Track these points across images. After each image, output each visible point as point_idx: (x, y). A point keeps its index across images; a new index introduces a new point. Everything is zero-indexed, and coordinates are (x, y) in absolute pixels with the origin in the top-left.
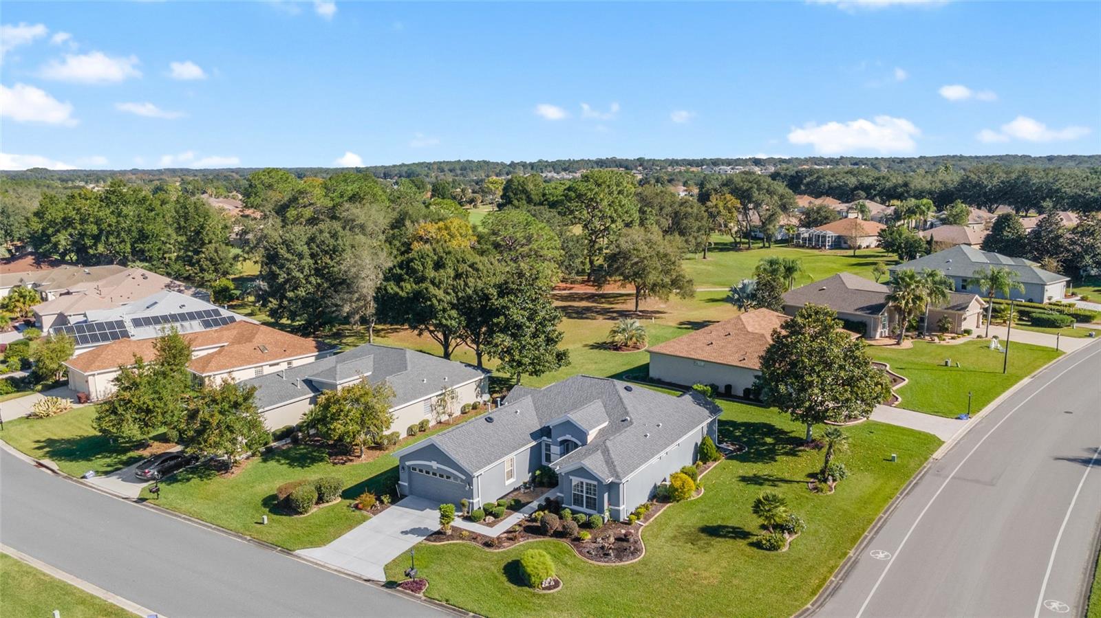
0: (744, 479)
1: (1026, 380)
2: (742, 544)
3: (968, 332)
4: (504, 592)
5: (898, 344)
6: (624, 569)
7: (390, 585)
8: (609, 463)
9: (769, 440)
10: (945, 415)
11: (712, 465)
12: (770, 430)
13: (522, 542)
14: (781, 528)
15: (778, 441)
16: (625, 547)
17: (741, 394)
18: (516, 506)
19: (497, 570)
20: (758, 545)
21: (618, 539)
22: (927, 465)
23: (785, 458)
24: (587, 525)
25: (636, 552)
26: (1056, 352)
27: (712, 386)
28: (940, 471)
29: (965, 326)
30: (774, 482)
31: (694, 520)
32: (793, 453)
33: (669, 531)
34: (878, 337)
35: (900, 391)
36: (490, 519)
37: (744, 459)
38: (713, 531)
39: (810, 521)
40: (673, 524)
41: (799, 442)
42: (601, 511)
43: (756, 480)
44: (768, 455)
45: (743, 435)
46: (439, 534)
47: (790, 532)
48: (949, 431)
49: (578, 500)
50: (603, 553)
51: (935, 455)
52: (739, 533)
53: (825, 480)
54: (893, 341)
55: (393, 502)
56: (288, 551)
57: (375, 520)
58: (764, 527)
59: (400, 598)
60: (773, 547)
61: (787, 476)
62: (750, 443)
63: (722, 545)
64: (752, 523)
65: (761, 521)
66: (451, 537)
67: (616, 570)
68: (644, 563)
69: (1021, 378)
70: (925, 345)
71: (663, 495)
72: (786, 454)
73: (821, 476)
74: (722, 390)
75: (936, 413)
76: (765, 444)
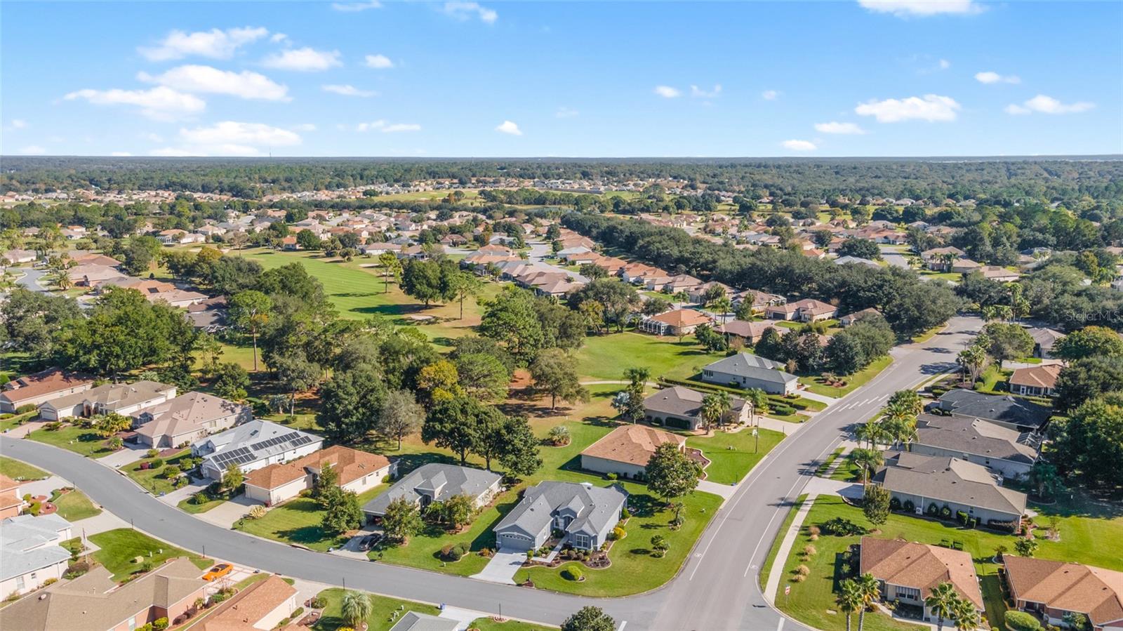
0: (642, 526)
1: (766, 457)
2: (647, 556)
3: (742, 423)
4: (565, 583)
5: (707, 434)
6: (606, 570)
7: (519, 585)
8: (592, 527)
9: (649, 504)
10: (726, 484)
11: (628, 520)
12: (648, 498)
13: (562, 564)
14: (662, 548)
15: (654, 505)
16: (603, 562)
17: (632, 477)
18: (552, 548)
19: (558, 575)
20: (654, 556)
21: (600, 559)
22: (717, 513)
23: (658, 514)
24: (586, 554)
25: (608, 563)
26: (782, 435)
27: (617, 473)
28: (722, 516)
29: (741, 419)
30: (656, 526)
31: (627, 548)
32: (661, 511)
33: (618, 554)
34: (696, 429)
35: (707, 470)
36: (544, 555)
37: (640, 515)
38: (635, 552)
39: (672, 544)
40: (619, 550)
41: (663, 505)
42: (590, 548)
43: (647, 527)
44: (649, 513)
45: (637, 503)
46: (526, 564)
47: (665, 549)
48: (726, 492)
49: (579, 544)
50: (596, 565)
51: (721, 507)
52: (646, 552)
53: (676, 525)
54: (704, 432)
55: (497, 551)
56: (466, 577)
57: (493, 560)
58: (655, 548)
59: (525, 590)
60: (660, 556)
61: (660, 524)
62: (641, 507)
63: (640, 557)
64: (650, 547)
65: (653, 546)
66: (532, 564)
67: (604, 571)
68: (612, 567)
69: (763, 456)
70: (721, 434)
71: (612, 538)
72: (658, 512)
73: (674, 522)
74: (622, 475)
75: (723, 483)
76: (648, 507)
